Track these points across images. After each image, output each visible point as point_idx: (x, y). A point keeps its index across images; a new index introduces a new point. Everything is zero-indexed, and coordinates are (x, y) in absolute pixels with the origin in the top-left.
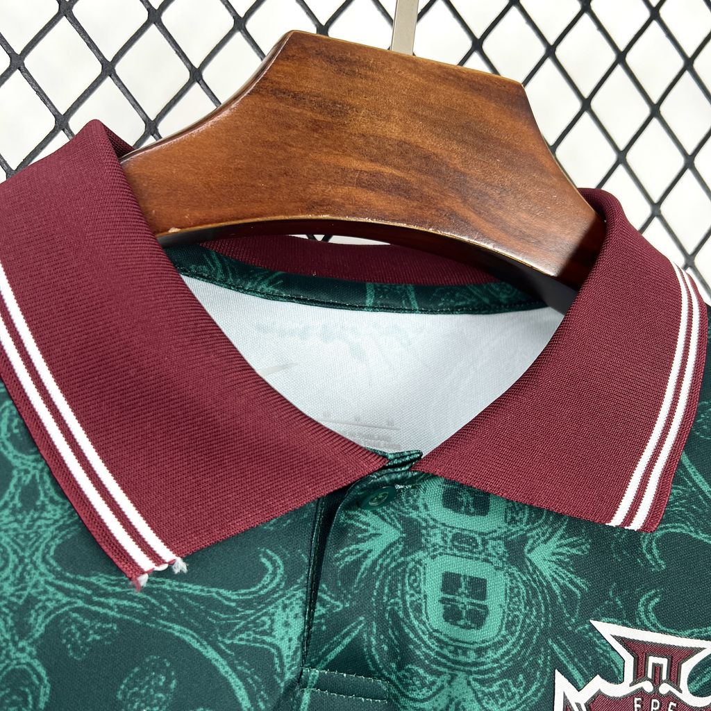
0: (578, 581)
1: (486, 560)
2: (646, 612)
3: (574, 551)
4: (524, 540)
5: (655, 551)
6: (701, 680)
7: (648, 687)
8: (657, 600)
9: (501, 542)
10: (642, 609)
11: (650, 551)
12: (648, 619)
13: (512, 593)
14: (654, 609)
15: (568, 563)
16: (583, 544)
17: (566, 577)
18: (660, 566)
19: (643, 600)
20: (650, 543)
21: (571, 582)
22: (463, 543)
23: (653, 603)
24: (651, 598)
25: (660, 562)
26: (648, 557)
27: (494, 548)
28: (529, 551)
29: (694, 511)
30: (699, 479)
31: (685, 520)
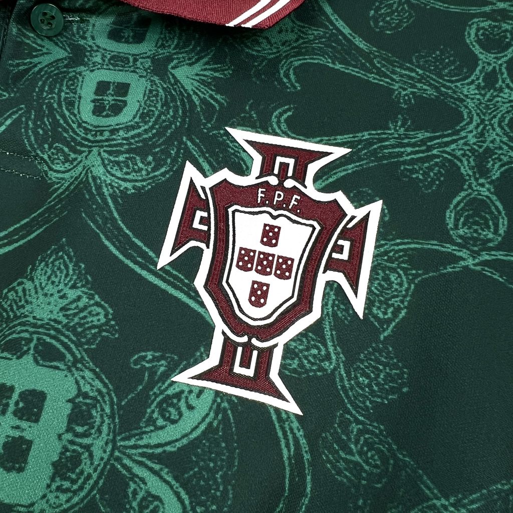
0: (218, 97)
1: (134, 72)
2: (279, 122)
3: (217, 74)
4: (169, 59)
5: (292, 77)
6: (327, 179)
7: (273, 181)
8: (290, 113)
9: (149, 60)
10: (274, 119)
11: (287, 75)
12: (280, 127)
13: (151, 94)
14: (286, 121)
15: (210, 83)
16: (226, 70)
17: (207, 93)
18: (295, 87)
19: (276, 113)
20: (288, 70)
21: (211, 96)
22: (118, 61)
23: (285, 116)
24: (285, 112)
25: (297, 85)
26: (285, 80)
27: (142, 63)
28: (173, 68)
29: (333, 48)
30: (340, 24)
31: (324, 54)
